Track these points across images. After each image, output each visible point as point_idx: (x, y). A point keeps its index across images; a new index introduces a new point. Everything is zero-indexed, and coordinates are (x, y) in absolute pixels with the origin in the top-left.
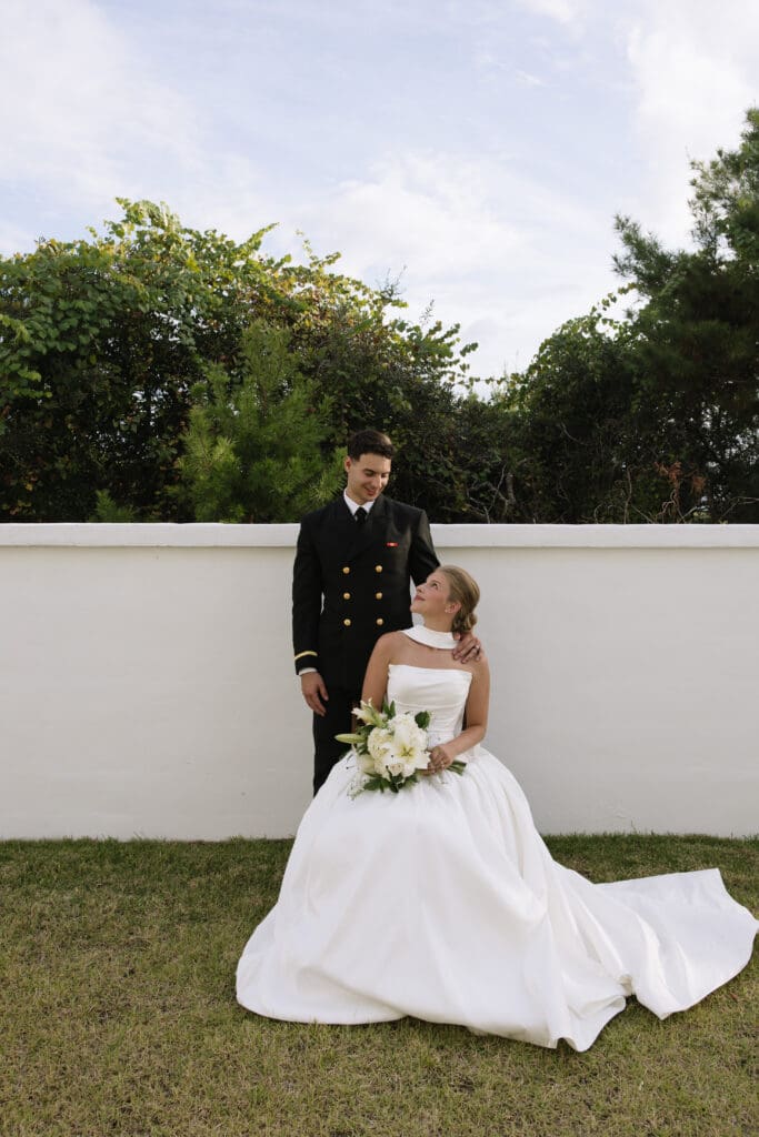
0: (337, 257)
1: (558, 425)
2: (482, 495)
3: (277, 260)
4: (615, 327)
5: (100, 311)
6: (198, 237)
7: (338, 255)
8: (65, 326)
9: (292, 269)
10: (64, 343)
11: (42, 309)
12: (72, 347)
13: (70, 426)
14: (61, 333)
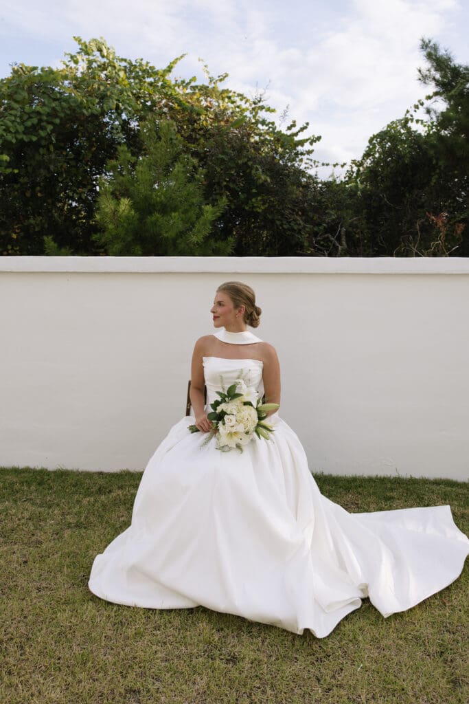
0: (225, 77)
1: (381, 195)
2: (322, 243)
3: (187, 81)
4: (425, 126)
5: (53, 113)
6: (130, 64)
7: (227, 75)
8: (29, 124)
9: (197, 87)
10: (29, 136)
11: (12, 112)
12: (34, 139)
13: (39, 195)
14: (26, 128)
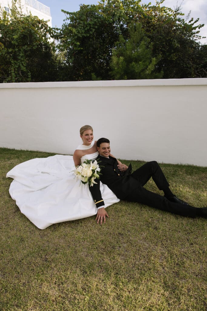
3: (147, 5)
5: (95, 24)
8: (86, 29)
9: (151, 7)
11: (80, 25)
12: (88, 35)
13: (90, 57)
14: (85, 31)
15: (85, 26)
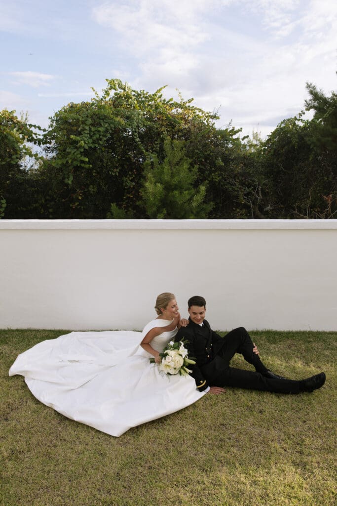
5: (106, 131)
6: (137, 93)
7: (193, 99)
10: (94, 145)
11: (86, 131)
12: (97, 146)
14: (93, 140)
15: (92, 134)
